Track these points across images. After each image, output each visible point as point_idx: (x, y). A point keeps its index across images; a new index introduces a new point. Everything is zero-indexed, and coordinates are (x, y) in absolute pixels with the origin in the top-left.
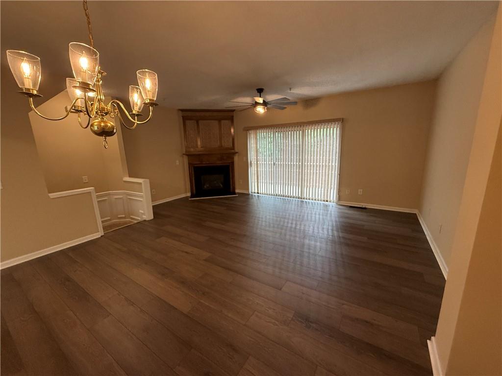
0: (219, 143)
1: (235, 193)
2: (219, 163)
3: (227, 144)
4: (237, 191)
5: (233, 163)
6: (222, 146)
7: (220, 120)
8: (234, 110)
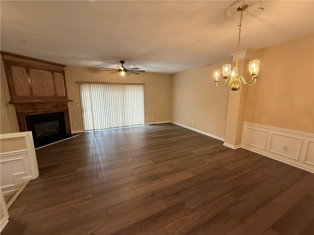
0: (53, 92)
1: (70, 135)
2: (55, 110)
3: (61, 93)
4: (72, 132)
5: (68, 109)
6: (56, 95)
7: (53, 72)
8: (66, 66)
